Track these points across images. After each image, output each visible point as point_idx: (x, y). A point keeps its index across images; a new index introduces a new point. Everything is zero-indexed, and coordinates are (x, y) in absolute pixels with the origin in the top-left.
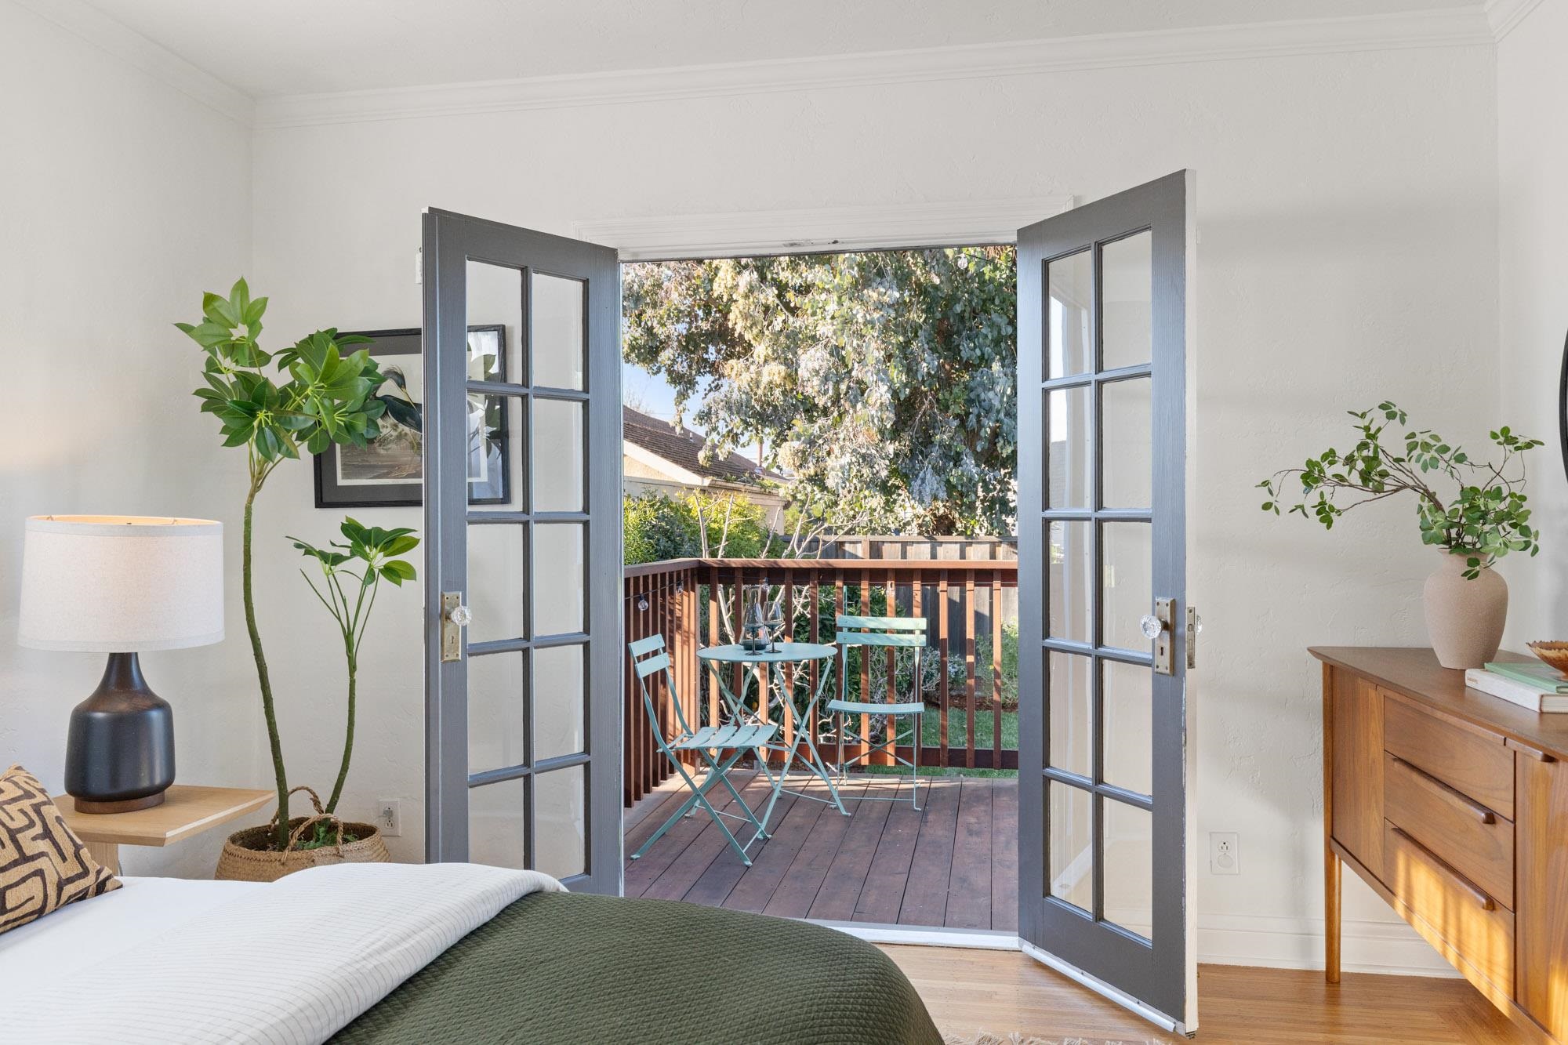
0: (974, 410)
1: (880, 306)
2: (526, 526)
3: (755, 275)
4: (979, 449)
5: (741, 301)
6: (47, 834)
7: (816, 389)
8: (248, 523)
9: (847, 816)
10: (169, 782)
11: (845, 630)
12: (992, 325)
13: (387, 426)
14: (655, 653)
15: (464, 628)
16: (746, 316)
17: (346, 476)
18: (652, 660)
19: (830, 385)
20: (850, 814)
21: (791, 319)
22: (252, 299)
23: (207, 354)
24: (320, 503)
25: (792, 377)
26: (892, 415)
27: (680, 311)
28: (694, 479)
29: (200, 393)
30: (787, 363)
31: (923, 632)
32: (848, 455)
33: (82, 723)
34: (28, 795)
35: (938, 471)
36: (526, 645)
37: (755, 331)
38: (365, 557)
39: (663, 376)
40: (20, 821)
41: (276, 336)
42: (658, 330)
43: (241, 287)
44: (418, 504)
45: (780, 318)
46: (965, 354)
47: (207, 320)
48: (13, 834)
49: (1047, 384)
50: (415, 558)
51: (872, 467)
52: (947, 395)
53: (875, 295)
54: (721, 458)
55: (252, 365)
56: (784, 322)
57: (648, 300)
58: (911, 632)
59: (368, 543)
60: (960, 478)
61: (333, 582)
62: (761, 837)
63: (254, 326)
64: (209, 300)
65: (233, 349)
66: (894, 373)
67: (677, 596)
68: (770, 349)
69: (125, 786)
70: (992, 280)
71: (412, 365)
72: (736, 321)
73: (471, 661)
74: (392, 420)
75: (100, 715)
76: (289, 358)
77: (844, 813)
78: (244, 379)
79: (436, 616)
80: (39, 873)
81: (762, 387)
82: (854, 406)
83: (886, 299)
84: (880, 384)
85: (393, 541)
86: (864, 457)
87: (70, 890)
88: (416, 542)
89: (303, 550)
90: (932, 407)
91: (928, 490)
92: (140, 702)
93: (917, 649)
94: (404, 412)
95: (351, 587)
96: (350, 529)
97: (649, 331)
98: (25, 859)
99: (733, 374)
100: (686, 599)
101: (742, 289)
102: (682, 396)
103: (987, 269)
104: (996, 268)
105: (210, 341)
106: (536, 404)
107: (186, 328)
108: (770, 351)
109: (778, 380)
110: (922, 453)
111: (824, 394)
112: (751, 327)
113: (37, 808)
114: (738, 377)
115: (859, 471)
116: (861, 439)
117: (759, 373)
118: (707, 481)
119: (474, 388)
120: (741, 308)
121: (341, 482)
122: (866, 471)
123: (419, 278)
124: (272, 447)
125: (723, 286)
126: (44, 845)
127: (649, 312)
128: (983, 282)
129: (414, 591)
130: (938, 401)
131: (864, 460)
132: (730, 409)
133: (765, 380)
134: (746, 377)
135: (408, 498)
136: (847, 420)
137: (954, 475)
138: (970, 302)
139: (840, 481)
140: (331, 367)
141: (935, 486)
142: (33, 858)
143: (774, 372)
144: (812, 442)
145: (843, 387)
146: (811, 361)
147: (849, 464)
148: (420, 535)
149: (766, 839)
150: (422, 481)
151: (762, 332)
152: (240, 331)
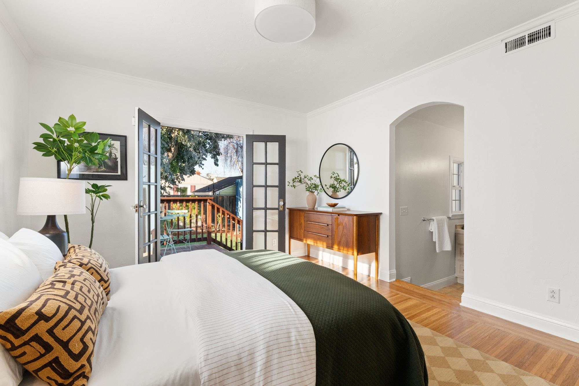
2: (149, 186)
36: (150, 214)
92: (59, 231)
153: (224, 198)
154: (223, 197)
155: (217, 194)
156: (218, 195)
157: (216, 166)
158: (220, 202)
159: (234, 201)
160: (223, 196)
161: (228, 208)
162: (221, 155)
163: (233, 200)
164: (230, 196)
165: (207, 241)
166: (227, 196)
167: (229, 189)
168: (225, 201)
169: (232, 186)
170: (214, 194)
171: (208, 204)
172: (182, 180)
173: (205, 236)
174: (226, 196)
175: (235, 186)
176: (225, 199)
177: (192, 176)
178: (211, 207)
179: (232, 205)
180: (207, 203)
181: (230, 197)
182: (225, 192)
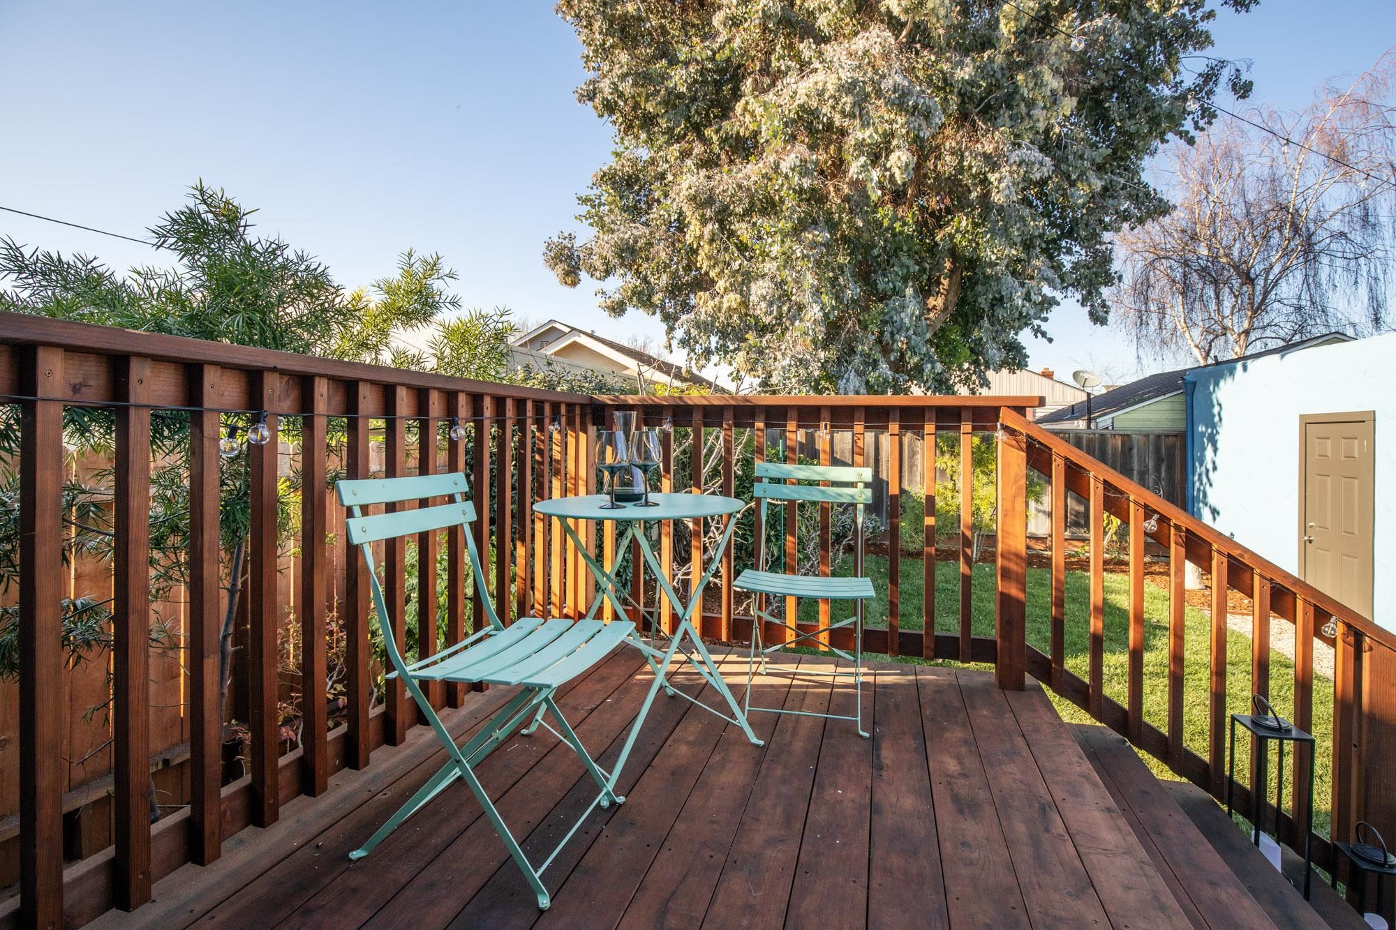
0: (888, 328)
1: (814, 245)
3: (717, 226)
4: (892, 359)
5: (706, 247)
7: (764, 310)
9: (758, 746)
11: (766, 480)
12: (902, 266)
16: (709, 258)
19: (775, 307)
20: (762, 743)
21: (746, 264)
25: (745, 303)
26: (823, 329)
30: (741, 293)
31: (867, 485)
32: (788, 359)
35: (859, 373)
37: (717, 270)
39: (658, 316)
42: (651, 279)
45: (738, 263)
46: (881, 286)
51: (807, 369)
52: (866, 317)
53: (810, 236)
56: (740, 265)
58: (852, 485)
60: (877, 379)
62: (605, 803)
66: (825, 298)
70: (901, 233)
72: (703, 262)
77: (754, 740)
81: (723, 310)
82: (792, 324)
83: (820, 239)
84: (814, 305)
86: (801, 360)
90: (854, 326)
91: (852, 387)
93: (861, 507)
97: (645, 279)
99: (701, 303)
100: (571, 441)
101: (707, 236)
102: (671, 329)
103: (897, 225)
104: (905, 224)
108: (729, 285)
109: (734, 305)
110: (846, 361)
111: (770, 315)
112: (714, 266)
114: (705, 304)
115: (796, 372)
116: (799, 348)
117: (721, 303)
120: (706, 252)
122: (802, 371)
125: (693, 235)
128: (894, 235)
130: (859, 321)
131: (801, 363)
133: (725, 305)
134: (711, 304)
136: (788, 335)
137: (872, 376)
138: (885, 247)
139: (782, 379)
141: (858, 384)
144: (761, 352)
145: (785, 308)
146: (760, 289)
147: (790, 366)
151: (722, 271)
153: (1131, 440)
154: (1126, 437)
155: (1101, 425)
156: (1107, 428)
157: (1098, 325)
158: (1114, 454)
159: (1178, 454)
160: (1129, 433)
161: (1151, 479)
162: (1116, 281)
163: (1171, 450)
164: (1156, 432)
165: (995, 663)
166: (1147, 436)
167: (1152, 407)
168: (1135, 451)
169: (1167, 396)
170: (1089, 427)
171: (1000, 435)
172: (982, 386)
173: (987, 628)
174: (1140, 433)
175: (1182, 398)
176: (1135, 444)
177: (1018, 372)
178: (1024, 454)
179: (1170, 469)
180: (995, 429)
181: (1158, 437)
182: (1139, 420)
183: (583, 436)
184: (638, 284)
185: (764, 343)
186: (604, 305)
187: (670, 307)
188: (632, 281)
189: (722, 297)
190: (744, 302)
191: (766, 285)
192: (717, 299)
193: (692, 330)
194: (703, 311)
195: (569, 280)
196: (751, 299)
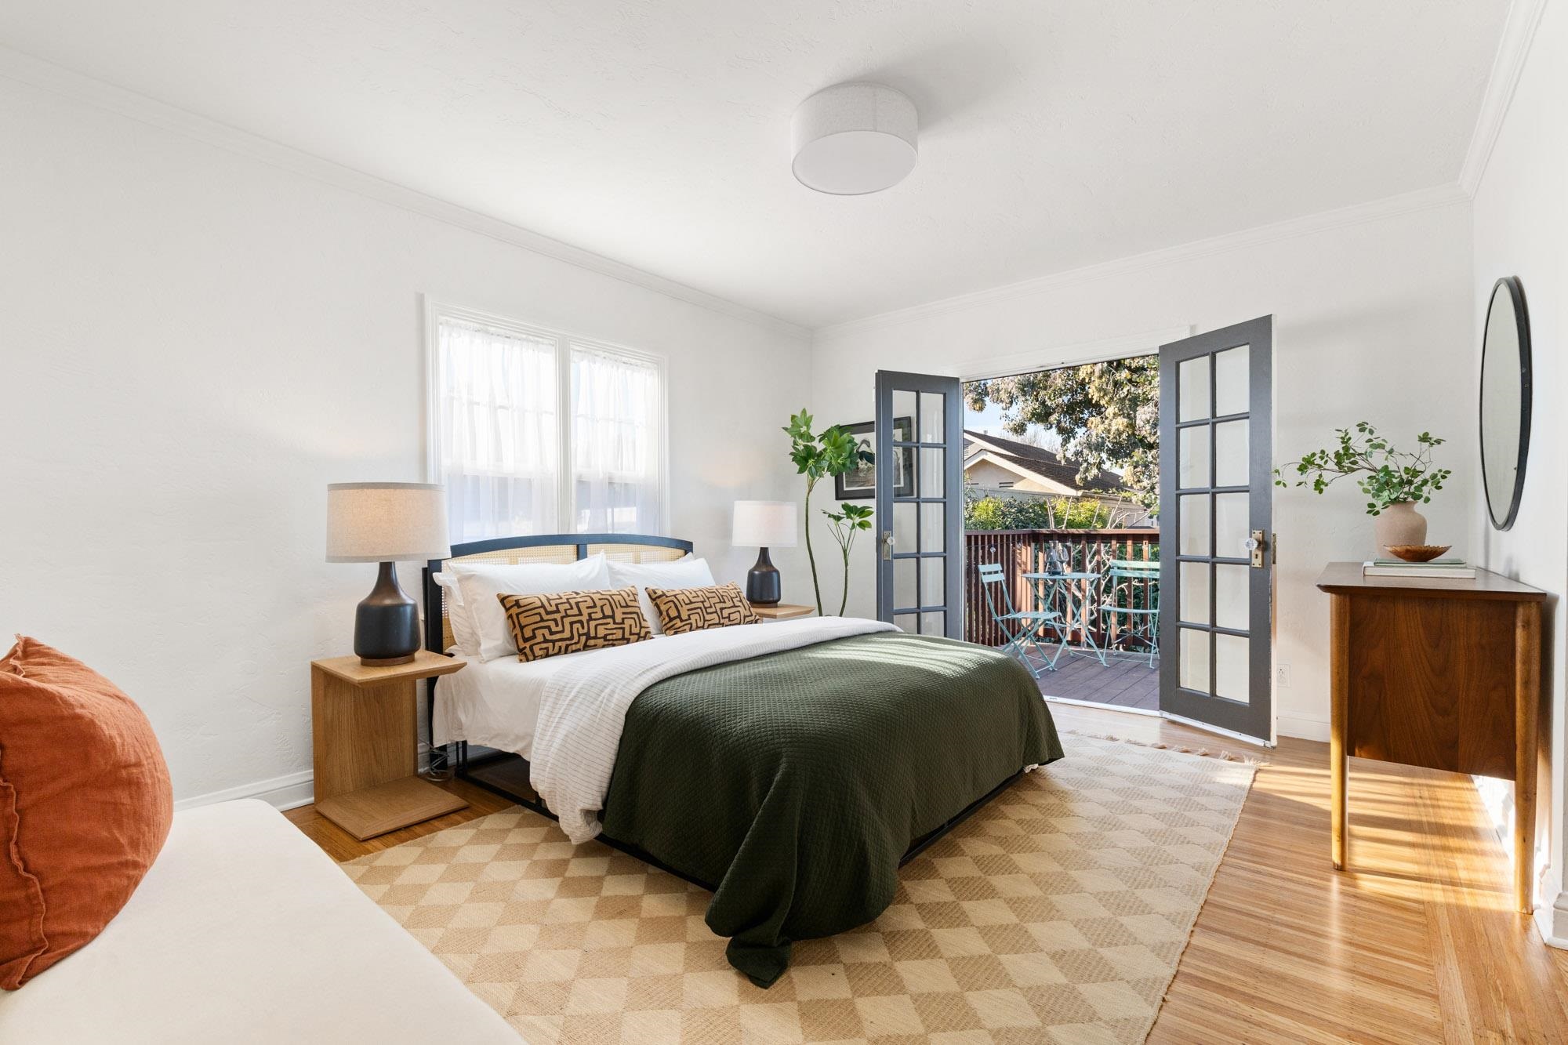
2: (918, 503)
5: (1097, 382)
6: (741, 601)
7: (1148, 431)
8: (807, 504)
10: (779, 600)
13: (863, 464)
14: (996, 572)
15: (892, 546)
16: (1100, 390)
17: (847, 487)
18: (993, 575)
21: (1133, 389)
22: (808, 416)
23: (793, 439)
24: (838, 498)
25: (1132, 426)
27: (1062, 390)
28: (1072, 492)
29: (791, 454)
30: (1128, 416)
33: (751, 575)
34: (736, 589)
36: (918, 556)
37: (1107, 398)
38: (852, 518)
39: (1054, 430)
40: (734, 595)
41: (817, 430)
42: (1049, 403)
43: (804, 412)
44: (873, 497)
45: (1125, 390)
47: (793, 426)
48: (732, 598)
49: (1178, 425)
50: (872, 519)
54: (1089, 479)
55: (808, 442)
57: (1041, 385)
59: (852, 512)
61: (838, 528)
62: (1050, 669)
63: (808, 427)
64: (793, 417)
65: (801, 436)
67: (1018, 546)
68: (1117, 409)
69: (765, 599)
71: (872, 437)
72: (1093, 393)
73: (895, 561)
74: (865, 461)
75: (756, 573)
76: (823, 438)
77: (1105, 665)
78: (806, 447)
79: (881, 542)
80: (738, 611)
81: (1112, 433)
85: (862, 512)
87: (747, 619)
88: (872, 513)
89: (827, 515)
92: (770, 569)
94: (869, 457)
95: (846, 531)
96: (845, 507)
97: (1043, 403)
98: (735, 606)
99: (1093, 426)
100: (1024, 550)
101: (1097, 373)
102: (1066, 441)
105: (793, 433)
106: (922, 450)
107: (786, 429)
108: (1117, 410)
109: (1122, 427)
111: (1154, 435)
112: (1104, 396)
113: (738, 592)
114: (1096, 427)
117: (1110, 425)
118: (1080, 493)
119: (897, 444)
120: (1097, 385)
121: (845, 489)
123: (874, 400)
124: (816, 473)
125: (1085, 372)
126: (740, 604)
127: (1042, 393)
129: (872, 533)
132: (1090, 448)
133: (1113, 429)
134: (1101, 427)
135: (868, 495)
140: (835, 441)
142: (737, 607)
143: (1120, 423)
144: (1147, 465)
146: (1144, 414)
148: (874, 510)
149: (1054, 671)
150: (875, 487)
151: (1112, 398)
152: (804, 429)
183: (1029, 548)
184: (1036, 407)
185: (1150, 459)
186: (1007, 427)
187: (1066, 423)
188: (1032, 405)
189: (1111, 420)
190: (1131, 424)
191: (1150, 410)
192: (1107, 422)
193: (1084, 450)
194: (1094, 434)
195: (977, 406)
196: (1137, 422)
